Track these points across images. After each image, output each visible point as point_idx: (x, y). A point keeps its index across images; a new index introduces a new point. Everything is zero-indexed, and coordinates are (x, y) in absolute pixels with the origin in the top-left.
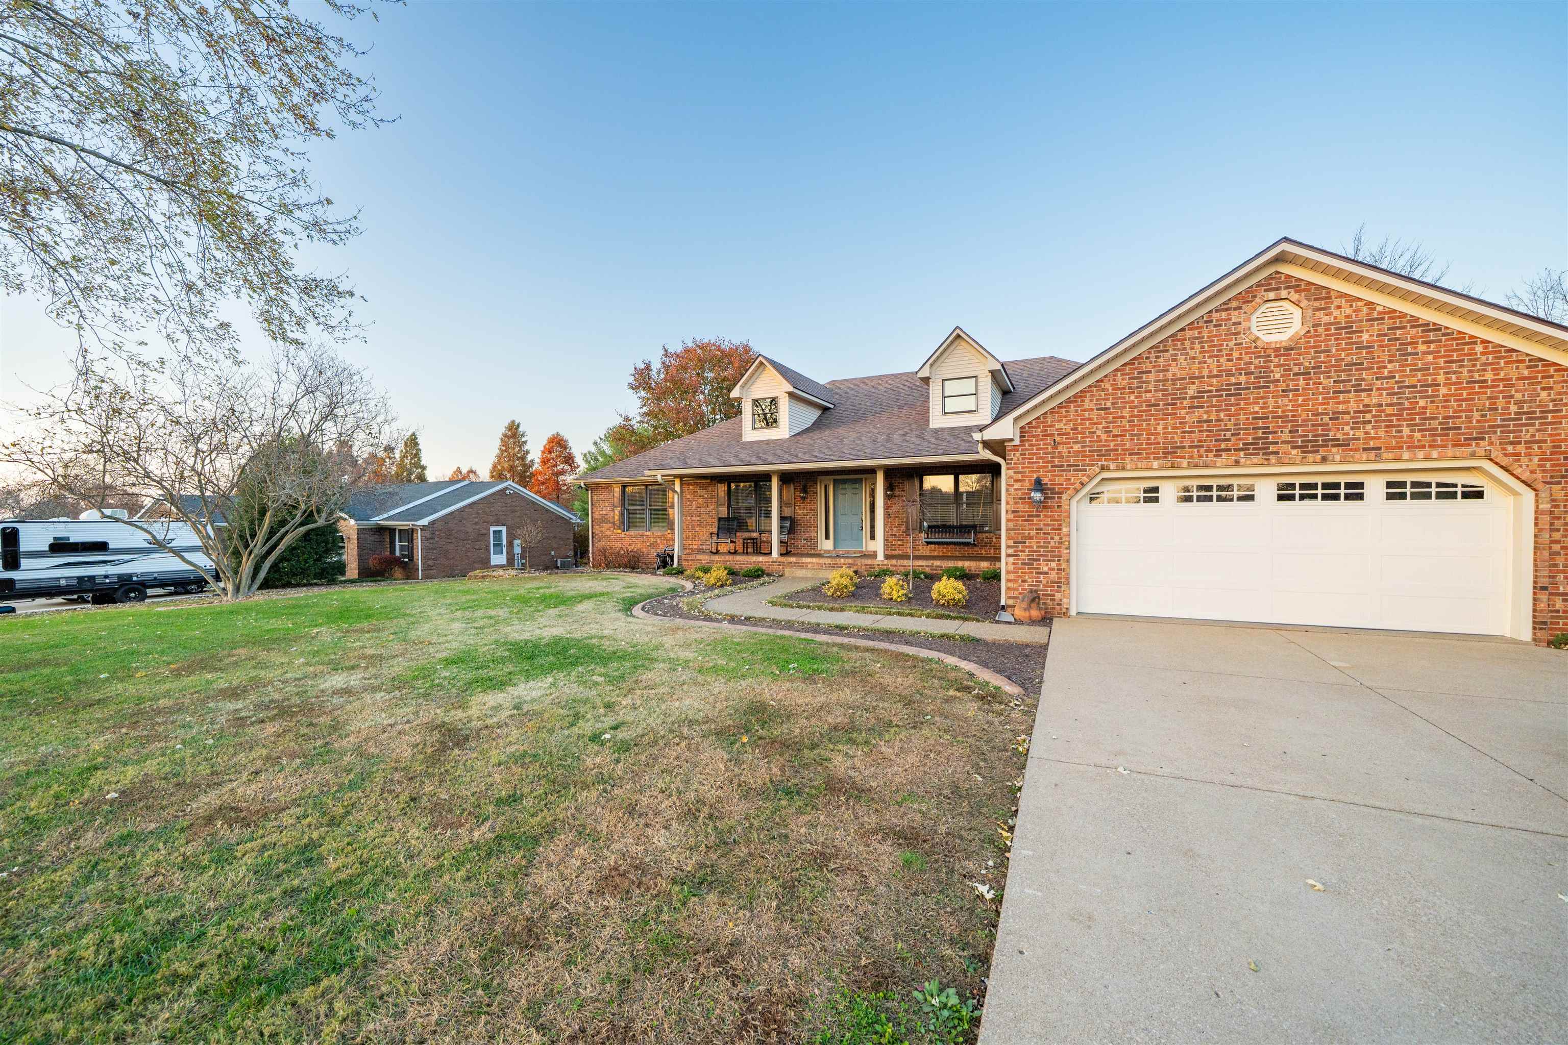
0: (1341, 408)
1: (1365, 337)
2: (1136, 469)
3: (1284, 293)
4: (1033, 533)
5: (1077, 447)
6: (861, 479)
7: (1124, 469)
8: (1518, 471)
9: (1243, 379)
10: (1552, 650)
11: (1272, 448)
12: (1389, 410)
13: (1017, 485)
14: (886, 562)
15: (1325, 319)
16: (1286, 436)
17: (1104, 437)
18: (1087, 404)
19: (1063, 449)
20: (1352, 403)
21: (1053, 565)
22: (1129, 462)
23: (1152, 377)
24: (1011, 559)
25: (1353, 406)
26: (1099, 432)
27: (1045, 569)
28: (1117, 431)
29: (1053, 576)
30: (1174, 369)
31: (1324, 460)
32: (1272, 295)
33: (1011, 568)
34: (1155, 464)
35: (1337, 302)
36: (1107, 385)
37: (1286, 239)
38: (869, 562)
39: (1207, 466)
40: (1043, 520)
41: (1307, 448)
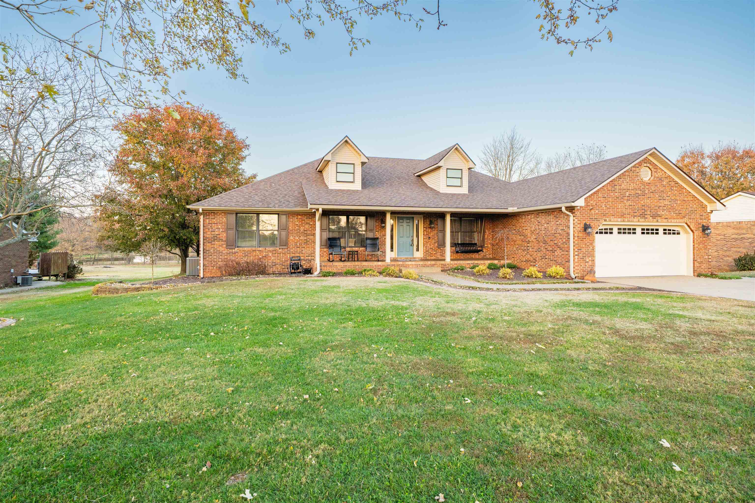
0: (660, 205)
1: (664, 183)
2: (614, 221)
3: (648, 165)
4: (584, 246)
5: (597, 211)
6: (413, 218)
7: (611, 221)
8: (691, 227)
9: (639, 192)
10: (698, 278)
11: (646, 216)
12: (669, 207)
13: (579, 226)
14: (452, 262)
15: (657, 176)
16: (649, 213)
17: (605, 208)
18: (600, 195)
19: (593, 211)
20: (662, 203)
21: (590, 258)
22: (612, 218)
23: (617, 187)
24: (576, 257)
25: (662, 205)
26: (603, 206)
27: (588, 260)
28: (608, 206)
29: (590, 263)
30: (623, 186)
31: (657, 221)
32: (645, 165)
33: (576, 260)
34: (619, 220)
35: (659, 170)
36: (605, 188)
37: (655, 148)
38: (443, 262)
39: (632, 221)
40: (587, 241)
41: (654, 217)
